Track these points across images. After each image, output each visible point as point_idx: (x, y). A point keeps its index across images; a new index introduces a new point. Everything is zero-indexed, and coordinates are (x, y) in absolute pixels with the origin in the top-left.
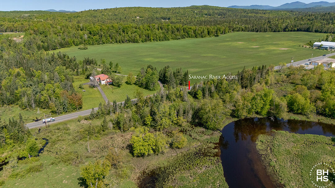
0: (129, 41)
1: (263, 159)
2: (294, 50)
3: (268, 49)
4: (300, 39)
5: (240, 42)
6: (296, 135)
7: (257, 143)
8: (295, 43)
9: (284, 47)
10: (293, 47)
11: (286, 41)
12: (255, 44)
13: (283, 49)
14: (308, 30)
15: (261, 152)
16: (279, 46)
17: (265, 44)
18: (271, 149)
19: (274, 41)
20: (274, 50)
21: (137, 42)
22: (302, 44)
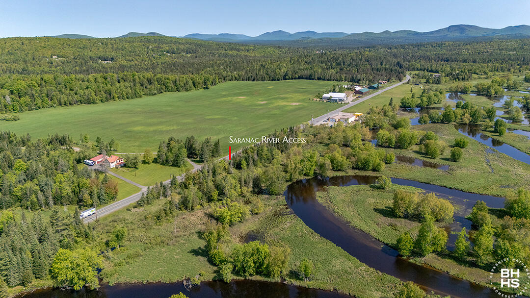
0: (82, 102)
1: (328, 209)
2: (306, 104)
3: (278, 105)
4: (306, 90)
5: (241, 96)
6: (343, 188)
7: (317, 199)
8: (304, 96)
9: (295, 102)
10: (303, 100)
11: (294, 94)
12: (261, 99)
13: (294, 104)
14: (310, 78)
15: (324, 205)
16: (289, 100)
17: (272, 98)
18: (330, 201)
19: (281, 94)
20: (286, 106)
21: (94, 102)
22: (310, 96)
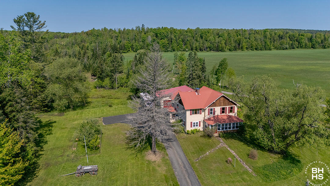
0: (211, 49)
21: (222, 50)
